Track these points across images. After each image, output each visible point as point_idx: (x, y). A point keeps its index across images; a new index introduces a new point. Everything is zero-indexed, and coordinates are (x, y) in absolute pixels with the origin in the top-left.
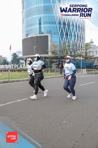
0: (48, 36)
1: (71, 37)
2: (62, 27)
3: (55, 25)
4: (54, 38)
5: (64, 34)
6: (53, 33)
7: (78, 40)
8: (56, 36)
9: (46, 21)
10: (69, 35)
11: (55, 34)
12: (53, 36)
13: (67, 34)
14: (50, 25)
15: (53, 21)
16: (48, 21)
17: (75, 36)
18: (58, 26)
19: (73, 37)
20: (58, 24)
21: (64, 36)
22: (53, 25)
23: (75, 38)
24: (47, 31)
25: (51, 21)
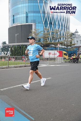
0: (32, 24)
1: (55, 26)
2: (46, 16)
3: (39, 15)
4: (38, 27)
5: (48, 23)
6: (37, 22)
7: (62, 29)
8: (40, 25)
9: (30, 10)
10: (53, 24)
11: (39, 23)
12: (37, 25)
13: (51, 23)
14: (35, 14)
15: (37, 10)
16: (32, 10)
17: (59, 25)
18: (42, 15)
19: (57, 26)
20: (42, 13)
21: (48, 25)
22: (37, 14)
23: (59, 27)
24: (31, 20)
25: (35, 10)
